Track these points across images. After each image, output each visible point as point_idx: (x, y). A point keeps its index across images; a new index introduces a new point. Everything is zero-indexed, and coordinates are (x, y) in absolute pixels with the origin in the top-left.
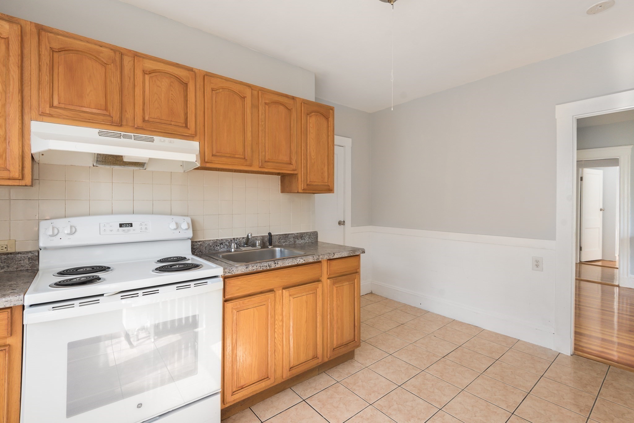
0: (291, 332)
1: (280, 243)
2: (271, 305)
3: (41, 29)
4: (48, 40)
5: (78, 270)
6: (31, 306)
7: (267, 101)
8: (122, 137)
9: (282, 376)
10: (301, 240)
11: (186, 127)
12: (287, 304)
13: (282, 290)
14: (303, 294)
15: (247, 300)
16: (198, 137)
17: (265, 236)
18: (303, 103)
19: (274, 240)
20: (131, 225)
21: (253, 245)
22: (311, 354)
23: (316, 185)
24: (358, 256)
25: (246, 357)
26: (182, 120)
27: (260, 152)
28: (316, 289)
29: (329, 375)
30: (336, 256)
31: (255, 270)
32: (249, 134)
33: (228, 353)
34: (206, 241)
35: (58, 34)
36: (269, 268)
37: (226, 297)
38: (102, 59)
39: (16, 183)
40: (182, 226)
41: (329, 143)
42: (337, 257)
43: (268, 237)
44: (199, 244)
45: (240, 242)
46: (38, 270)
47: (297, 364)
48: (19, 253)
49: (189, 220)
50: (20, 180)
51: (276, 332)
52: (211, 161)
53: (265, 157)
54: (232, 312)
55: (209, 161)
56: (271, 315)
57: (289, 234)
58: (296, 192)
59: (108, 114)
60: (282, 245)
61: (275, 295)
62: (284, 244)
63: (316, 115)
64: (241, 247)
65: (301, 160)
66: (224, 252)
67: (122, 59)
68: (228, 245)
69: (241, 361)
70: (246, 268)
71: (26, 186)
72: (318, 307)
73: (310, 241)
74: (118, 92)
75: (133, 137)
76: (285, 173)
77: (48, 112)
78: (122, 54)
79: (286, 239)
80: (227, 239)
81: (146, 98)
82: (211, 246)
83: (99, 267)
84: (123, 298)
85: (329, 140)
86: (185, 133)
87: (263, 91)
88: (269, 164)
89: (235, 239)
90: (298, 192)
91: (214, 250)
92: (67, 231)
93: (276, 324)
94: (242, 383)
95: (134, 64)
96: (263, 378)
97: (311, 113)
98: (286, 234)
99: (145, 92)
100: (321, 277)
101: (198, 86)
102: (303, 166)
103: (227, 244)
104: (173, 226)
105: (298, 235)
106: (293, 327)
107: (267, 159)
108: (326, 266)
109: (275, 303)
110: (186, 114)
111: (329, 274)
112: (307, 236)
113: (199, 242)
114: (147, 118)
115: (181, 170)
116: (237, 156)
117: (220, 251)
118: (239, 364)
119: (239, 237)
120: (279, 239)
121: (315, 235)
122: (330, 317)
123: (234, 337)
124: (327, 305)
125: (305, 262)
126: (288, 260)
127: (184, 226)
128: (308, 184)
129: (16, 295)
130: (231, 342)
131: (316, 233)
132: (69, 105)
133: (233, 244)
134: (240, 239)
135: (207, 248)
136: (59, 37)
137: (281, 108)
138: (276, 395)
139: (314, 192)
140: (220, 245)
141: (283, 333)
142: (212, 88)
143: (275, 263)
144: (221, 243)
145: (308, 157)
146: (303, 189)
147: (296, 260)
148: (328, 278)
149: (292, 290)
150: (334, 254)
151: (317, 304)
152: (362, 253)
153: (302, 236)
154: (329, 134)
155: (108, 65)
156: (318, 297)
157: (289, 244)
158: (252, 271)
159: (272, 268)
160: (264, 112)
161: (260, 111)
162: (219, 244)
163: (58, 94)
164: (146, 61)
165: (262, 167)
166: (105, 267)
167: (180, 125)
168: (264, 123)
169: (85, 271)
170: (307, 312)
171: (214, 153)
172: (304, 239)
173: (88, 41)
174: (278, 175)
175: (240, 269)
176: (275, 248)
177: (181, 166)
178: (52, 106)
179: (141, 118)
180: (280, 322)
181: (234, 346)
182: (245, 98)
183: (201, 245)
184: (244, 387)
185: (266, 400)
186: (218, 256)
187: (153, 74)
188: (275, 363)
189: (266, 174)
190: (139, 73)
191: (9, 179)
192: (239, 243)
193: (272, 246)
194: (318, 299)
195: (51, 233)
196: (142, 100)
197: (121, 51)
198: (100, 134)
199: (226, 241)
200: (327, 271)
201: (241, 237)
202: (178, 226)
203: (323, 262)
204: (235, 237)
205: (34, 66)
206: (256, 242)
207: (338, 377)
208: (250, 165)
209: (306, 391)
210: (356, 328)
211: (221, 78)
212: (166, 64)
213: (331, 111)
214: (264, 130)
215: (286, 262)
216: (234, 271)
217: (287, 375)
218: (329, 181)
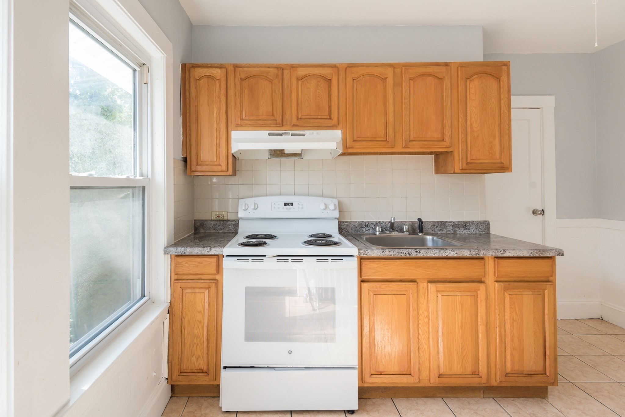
0: (440, 333)
1: (434, 231)
2: (413, 296)
3: (236, 66)
4: (239, 73)
5: (257, 236)
6: (227, 256)
7: (412, 76)
8: (283, 135)
9: (430, 380)
10: (464, 229)
11: (330, 118)
12: (434, 300)
13: (427, 284)
14: (456, 294)
15: (384, 285)
16: (340, 126)
17: (415, 222)
18: (459, 68)
19: (426, 227)
20: (292, 204)
21: (401, 230)
22: (469, 369)
23: (481, 163)
24: (552, 258)
25: (385, 344)
26: (327, 113)
27: (404, 131)
28: (476, 291)
29: (500, 405)
30: (507, 254)
31: (392, 255)
32: (391, 115)
33: (366, 334)
34: (352, 222)
35: (244, 67)
36: (409, 256)
37: (362, 278)
38: (270, 77)
39: (224, 173)
40: (330, 207)
41: (502, 108)
42: (510, 256)
43: (419, 223)
44: (346, 224)
45: (386, 226)
46: (238, 233)
47: (449, 374)
48: (229, 221)
49: (336, 201)
50: (226, 171)
51: (420, 328)
52: (352, 147)
53: (410, 136)
54: (369, 293)
55: (350, 147)
56: (413, 307)
57: (446, 222)
58: (452, 172)
59: (274, 118)
60: (437, 233)
61: (417, 287)
62: (440, 233)
63: (480, 77)
64: (387, 231)
65: (459, 134)
66: (369, 234)
67: (282, 73)
68: (374, 228)
69: (380, 345)
70: (382, 252)
71: (229, 175)
72: (479, 314)
73: (478, 232)
74: (280, 100)
75: (290, 134)
76: (438, 152)
77: (240, 124)
78: (282, 69)
79: (443, 227)
80: (372, 222)
81: (299, 101)
82: (357, 227)
83: (270, 235)
84: (278, 260)
85: (502, 104)
86: (330, 124)
87: (407, 66)
88: (414, 143)
89: (381, 223)
90: (454, 173)
91: (360, 231)
92: (253, 207)
93: (420, 319)
94: (381, 369)
95: (291, 75)
96: (405, 373)
97: (472, 76)
98: (443, 222)
99: (298, 95)
100: (485, 277)
101: (340, 79)
102: (461, 141)
103: (373, 226)
104: (322, 207)
105: (459, 224)
106: (443, 329)
107: (412, 138)
108: (493, 265)
109: (418, 295)
110: (330, 107)
111: (498, 276)
112: (473, 226)
113: (346, 222)
114: (300, 117)
115: (330, 157)
116: (377, 139)
117: (366, 233)
118: (378, 348)
119: (385, 220)
120: (433, 226)
121: (486, 225)
122: (500, 331)
123: (372, 319)
124: (495, 314)
125: (458, 256)
126: (434, 251)
127: (332, 207)
128: (468, 163)
129: (220, 248)
130: (368, 323)
131: (487, 223)
132: (251, 116)
133: (377, 227)
134: (386, 223)
135: (353, 229)
136: (245, 69)
137: (430, 79)
138: (423, 398)
139: (483, 172)
140: (366, 227)
141: (429, 332)
142: (353, 78)
143: (417, 252)
144: (366, 225)
145: (469, 130)
146: (461, 169)
147: (444, 252)
148: (496, 281)
149: (441, 286)
150: (504, 251)
151: (477, 309)
152: (558, 255)
153: (465, 225)
154: (502, 97)
155: (273, 81)
156: (479, 301)
157: (447, 234)
158: (389, 256)
159: (412, 256)
160: (408, 89)
161: (403, 88)
162: (364, 226)
163: (245, 110)
164: (299, 69)
165: (405, 147)
166: (273, 236)
167: (325, 118)
168: (408, 99)
169: (261, 237)
170: (462, 316)
171: (355, 139)
172: (469, 229)
173: (261, 66)
174: (430, 155)
175: (376, 252)
176: (425, 236)
177: (330, 153)
178: (242, 119)
179: (296, 117)
180: (425, 318)
181: (372, 328)
182: (386, 79)
183: (347, 225)
184: (383, 373)
185: (411, 398)
186: (361, 238)
187: (305, 79)
188: (419, 361)
189: (415, 155)
190: (294, 81)
191: (221, 171)
192: (384, 226)
193: (424, 234)
194: (479, 304)
195: (244, 208)
196: (296, 102)
197: (282, 67)
198: (270, 134)
199: (371, 224)
200: (495, 272)
201: (388, 221)
202: (326, 206)
203: (486, 259)
204: (381, 220)
205: (233, 94)
206: (404, 227)
207: (513, 412)
208: (392, 146)
209: (462, 409)
210: (547, 357)
211: (362, 65)
212: (315, 67)
213: (504, 68)
214: (408, 107)
215: (431, 252)
216: (370, 253)
217: (434, 381)
218: (503, 156)
